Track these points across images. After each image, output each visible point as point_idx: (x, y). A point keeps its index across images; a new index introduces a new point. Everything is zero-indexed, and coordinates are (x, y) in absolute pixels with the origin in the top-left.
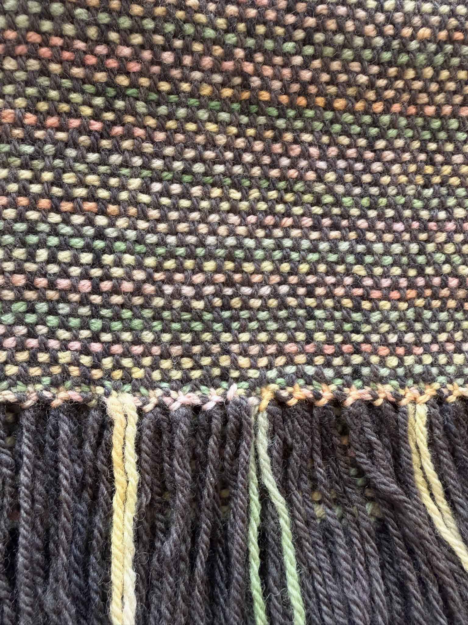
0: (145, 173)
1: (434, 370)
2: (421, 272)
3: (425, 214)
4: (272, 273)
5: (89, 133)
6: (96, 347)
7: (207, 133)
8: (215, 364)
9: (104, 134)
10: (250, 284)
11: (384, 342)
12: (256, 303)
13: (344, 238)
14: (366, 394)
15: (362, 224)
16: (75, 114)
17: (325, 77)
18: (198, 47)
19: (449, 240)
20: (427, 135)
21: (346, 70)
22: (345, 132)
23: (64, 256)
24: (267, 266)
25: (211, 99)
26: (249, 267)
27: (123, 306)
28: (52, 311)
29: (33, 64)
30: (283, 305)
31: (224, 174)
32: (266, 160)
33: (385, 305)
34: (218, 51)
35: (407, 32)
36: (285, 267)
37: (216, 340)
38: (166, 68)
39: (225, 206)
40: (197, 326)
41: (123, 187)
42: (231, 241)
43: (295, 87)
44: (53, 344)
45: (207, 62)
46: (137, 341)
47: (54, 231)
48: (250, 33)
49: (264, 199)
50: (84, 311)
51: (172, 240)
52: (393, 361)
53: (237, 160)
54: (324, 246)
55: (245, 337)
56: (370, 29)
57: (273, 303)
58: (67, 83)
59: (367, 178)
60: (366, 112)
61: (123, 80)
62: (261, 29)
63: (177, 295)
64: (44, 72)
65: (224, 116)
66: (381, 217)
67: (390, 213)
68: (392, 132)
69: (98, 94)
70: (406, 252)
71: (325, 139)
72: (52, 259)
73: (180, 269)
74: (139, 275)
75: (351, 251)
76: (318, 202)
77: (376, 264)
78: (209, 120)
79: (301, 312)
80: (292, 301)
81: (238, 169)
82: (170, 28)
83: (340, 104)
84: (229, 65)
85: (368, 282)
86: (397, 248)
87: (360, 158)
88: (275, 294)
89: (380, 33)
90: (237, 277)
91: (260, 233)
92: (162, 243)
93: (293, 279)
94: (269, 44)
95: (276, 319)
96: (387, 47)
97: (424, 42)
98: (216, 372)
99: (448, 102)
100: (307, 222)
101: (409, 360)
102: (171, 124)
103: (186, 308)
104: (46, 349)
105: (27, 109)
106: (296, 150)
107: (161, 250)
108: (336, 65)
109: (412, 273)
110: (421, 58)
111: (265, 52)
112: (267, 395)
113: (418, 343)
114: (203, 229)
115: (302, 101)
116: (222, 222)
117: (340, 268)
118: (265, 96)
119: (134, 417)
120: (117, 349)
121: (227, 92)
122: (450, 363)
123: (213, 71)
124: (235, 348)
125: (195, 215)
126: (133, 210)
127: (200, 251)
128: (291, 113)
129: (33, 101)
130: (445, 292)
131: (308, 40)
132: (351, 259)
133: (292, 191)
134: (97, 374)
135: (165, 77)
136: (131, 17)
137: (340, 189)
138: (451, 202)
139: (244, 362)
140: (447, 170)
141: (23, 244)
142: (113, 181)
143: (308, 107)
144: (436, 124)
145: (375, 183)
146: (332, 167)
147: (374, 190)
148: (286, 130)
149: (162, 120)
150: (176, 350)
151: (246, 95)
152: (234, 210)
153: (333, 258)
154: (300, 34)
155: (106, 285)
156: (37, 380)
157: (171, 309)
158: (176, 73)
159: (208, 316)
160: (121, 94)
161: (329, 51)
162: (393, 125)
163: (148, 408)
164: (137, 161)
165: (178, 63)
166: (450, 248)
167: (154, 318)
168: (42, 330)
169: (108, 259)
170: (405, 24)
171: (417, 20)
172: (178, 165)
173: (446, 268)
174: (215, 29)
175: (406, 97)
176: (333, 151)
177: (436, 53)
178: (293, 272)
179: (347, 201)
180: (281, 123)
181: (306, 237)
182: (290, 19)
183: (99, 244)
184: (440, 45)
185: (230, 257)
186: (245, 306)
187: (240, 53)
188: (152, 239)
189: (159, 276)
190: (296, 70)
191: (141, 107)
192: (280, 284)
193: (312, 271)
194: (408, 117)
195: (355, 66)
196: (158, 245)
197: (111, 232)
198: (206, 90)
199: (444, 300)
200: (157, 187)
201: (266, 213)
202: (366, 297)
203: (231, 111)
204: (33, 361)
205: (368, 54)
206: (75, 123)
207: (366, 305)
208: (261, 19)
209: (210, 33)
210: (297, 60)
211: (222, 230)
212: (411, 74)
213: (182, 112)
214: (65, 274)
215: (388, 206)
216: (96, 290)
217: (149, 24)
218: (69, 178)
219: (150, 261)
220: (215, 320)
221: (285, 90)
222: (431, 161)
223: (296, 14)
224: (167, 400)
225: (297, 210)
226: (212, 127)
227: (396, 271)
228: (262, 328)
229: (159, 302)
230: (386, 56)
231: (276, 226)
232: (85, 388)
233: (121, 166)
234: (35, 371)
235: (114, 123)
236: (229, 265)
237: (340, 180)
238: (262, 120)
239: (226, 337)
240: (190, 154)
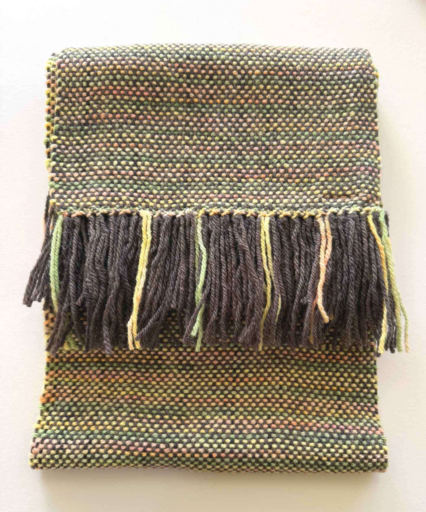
0: (152, 132)
1: (274, 205)
2: (267, 166)
3: (267, 143)
4: (203, 168)
5: (131, 119)
6: (135, 194)
7: (174, 115)
8: (181, 202)
9: (137, 118)
10: (194, 172)
11: (252, 194)
12: (197, 179)
13: (233, 154)
14: (243, 211)
15: (240, 147)
16: (126, 112)
17: (219, 92)
18: (169, 84)
19: (279, 153)
20: (265, 111)
21: (227, 88)
22: (230, 112)
23: (123, 163)
24: (201, 165)
25: (175, 103)
26: (194, 166)
27: (145, 180)
28: (120, 183)
29: (111, 97)
30: (208, 180)
31: (182, 131)
32: (199, 124)
33: (252, 180)
34: (176, 85)
35: (250, 72)
36: (209, 166)
37: (182, 193)
38: (158, 93)
39: (183, 142)
40: (174, 188)
41: (144, 137)
42: (186, 156)
43: (208, 96)
44: (120, 194)
45: (173, 89)
46: (151, 193)
47: (120, 154)
48: (188, 77)
49: (199, 139)
50: (131, 182)
51: (163, 156)
52: (255, 201)
53: (187, 125)
54: (224, 157)
55: (193, 192)
56: (235, 72)
57: (204, 179)
58: (122, 102)
59: (241, 129)
60: (237, 104)
61: (142, 99)
62: (192, 76)
63: (166, 176)
64: (115, 99)
65: (181, 109)
66: (248, 145)
67: (252, 143)
68: (249, 111)
69: (133, 104)
70: (260, 159)
71: (222, 115)
72: (119, 164)
73: (167, 167)
74: (151, 169)
75: (236, 159)
76: (221, 140)
77: (247, 164)
78: (175, 110)
79: (216, 183)
80: (212, 179)
81: (187, 128)
82: (158, 78)
83: (226, 101)
84: (181, 90)
85: (244, 171)
86: (256, 157)
87: (237, 122)
88: (205, 176)
89: (239, 73)
90: (189, 170)
91: (198, 153)
92: (159, 157)
93: (212, 170)
94: (196, 81)
95: (206, 185)
96: (243, 78)
97: (258, 75)
98: (182, 205)
99: (272, 97)
100: (217, 148)
101: (262, 201)
102: (161, 113)
103: (170, 181)
104: (117, 196)
105: (109, 112)
106: (211, 120)
107: (159, 160)
108: (223, 87)
109: (263, 167)
110: (257, 81)
111: (194, 84)
112: (201, 212)
113: (267, 195)
114: (175, 151)
115: (211, 101)
116: (183, 148)
117: (232, 166)
118: (196, 100)
119: (150, 218)
120: (143, 195)
121: (181, 100)
122: (281, 202)
123: (175, 92)
124: (189, 196)
125: (172, 147)
126: (148, 146)
127: (174, 160)
128: (207, 106)
129: (111, 109)
130: (278, 175)
131: (211, 79)
132: (236, 162)
133: (210, 136)
134: (136, 203)
135: (158, 96)
136: (144, 76)
137: (229, 134)
138: (279, 137)
139: (192, 200)
140: (275, 125)
141: (109, 159)
142: (140, 135)
143: (214, 103)
144: (268, 106)
145: (245, 131)
146: (226, 125)
147: (244, 134)
148: (206, 112)
149: (157, 113)
150: (166, 197)
151: (189, 100)
152: (187, 144)
153: (228, 161)
154: (207, 77)
155: (139, 173)
156: (115, 206)
157: (164, 181)
158: (161, 94)
159: (178, 184)
160: (142, 103)
161: (219, 82)
162: (250, 108)
163: (155, 216)
164: (149, 128)
165: (162, 91)
166: (279, 156)
167: (157, 185)
168: (116, 189)
169: (139, 163)
170: (249, 69)
171: (254, 67)
172: (164, 128)
173: (278, 165)
174: (175, 77)
175: (254, 97)
176: (226, 120)
177: (263, 79)
178: (212, 167)
179: (233, 139)
180: (203, 110)
181: (217, 154)
182: (203, 71)
183: (136, 158)
184: (265, 76)
185: (186, 162)
186: (193, 181)
187: (185, 85)
188: (155, 156)
189: (159, 170)
190: (207, 90)
191: (149, 108)
192: (207, 172)
193: (221, 167)
194: (256, 104)
195: (231, 87)
196: (158, 158)
197: (140, 154)
198: (173, 100)
199: (278, 178)
200: (157, 137)
201: (200, 145)
202: (243, 177)
203: (183, 107)
204: (113, 200)
205: (235, 82)
206: (126, 116)
207: (243, 180)
208: (192, 72)
209: (173, 79)
210: (207, 86)
211: (183, 152)
212: (254, 87)
213: (164, 109)
214: (124, 169)
215: (251, 140)
216: (135, 174)
217: (150, 78)
218: (124, 135)
219: (155, 164)
220: (181, 186)
221: (204, 97)
222: (268, 122)
223: (205, 69)
224: (162, 213)
225: (213, 143)
226: (176, 113)
227: (256, 167)
228: (200, 189)
229: (159, 179)
230: (243, 82)
231: (204, 150)
232: (131, 208)
233: (143, 129)
234: (113, 203)
235: (140, 114)
236: (186, 165)
237: (230, 130)
238: (196, 109)
239: (185, 192)
240: (168, 123)
